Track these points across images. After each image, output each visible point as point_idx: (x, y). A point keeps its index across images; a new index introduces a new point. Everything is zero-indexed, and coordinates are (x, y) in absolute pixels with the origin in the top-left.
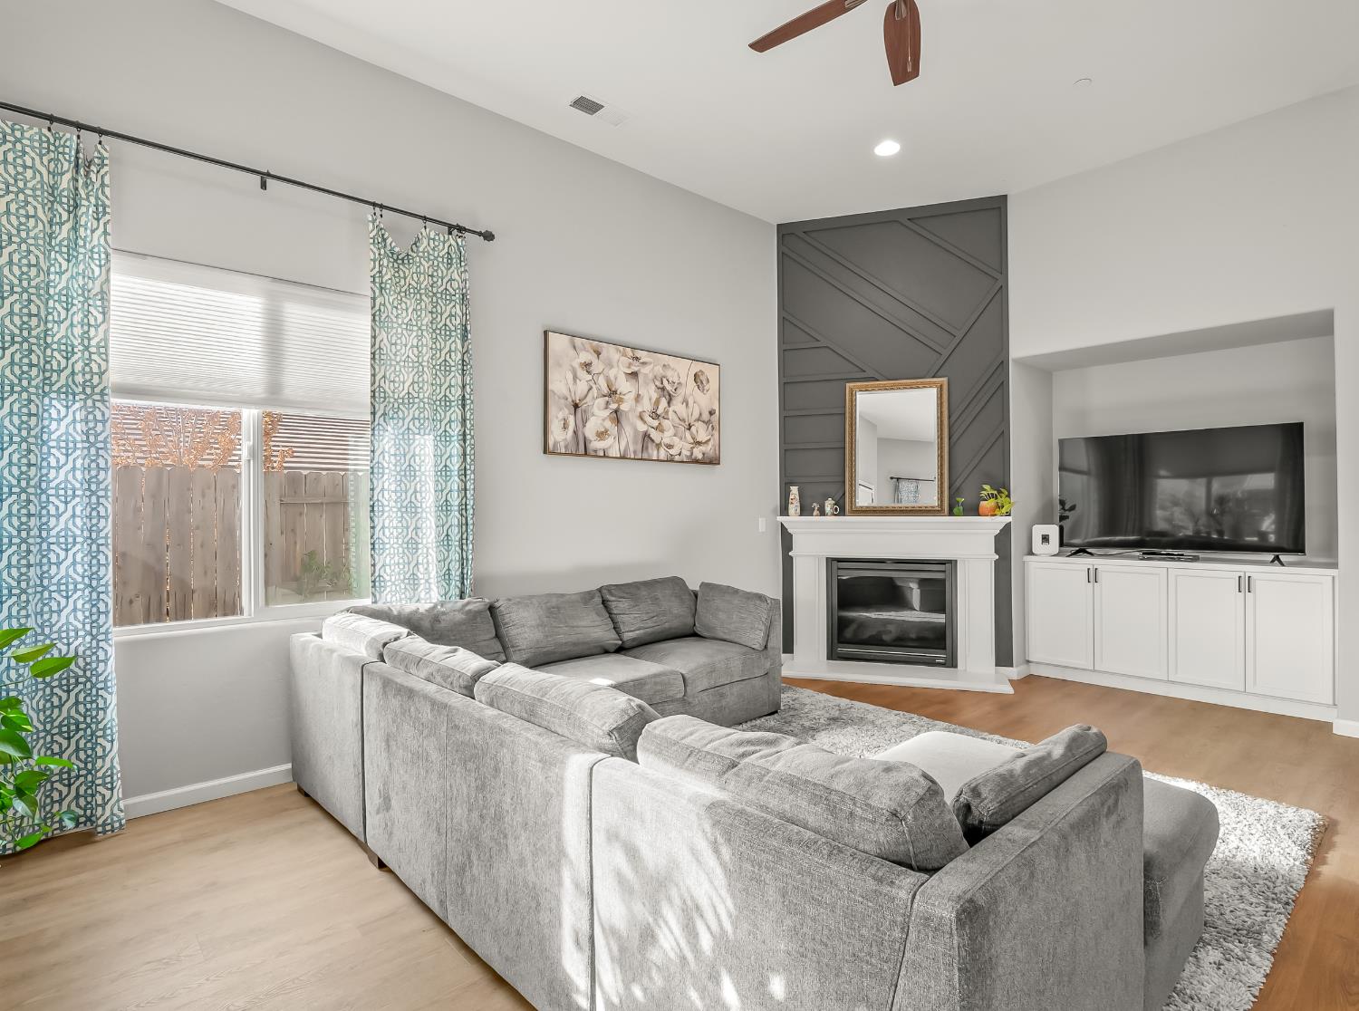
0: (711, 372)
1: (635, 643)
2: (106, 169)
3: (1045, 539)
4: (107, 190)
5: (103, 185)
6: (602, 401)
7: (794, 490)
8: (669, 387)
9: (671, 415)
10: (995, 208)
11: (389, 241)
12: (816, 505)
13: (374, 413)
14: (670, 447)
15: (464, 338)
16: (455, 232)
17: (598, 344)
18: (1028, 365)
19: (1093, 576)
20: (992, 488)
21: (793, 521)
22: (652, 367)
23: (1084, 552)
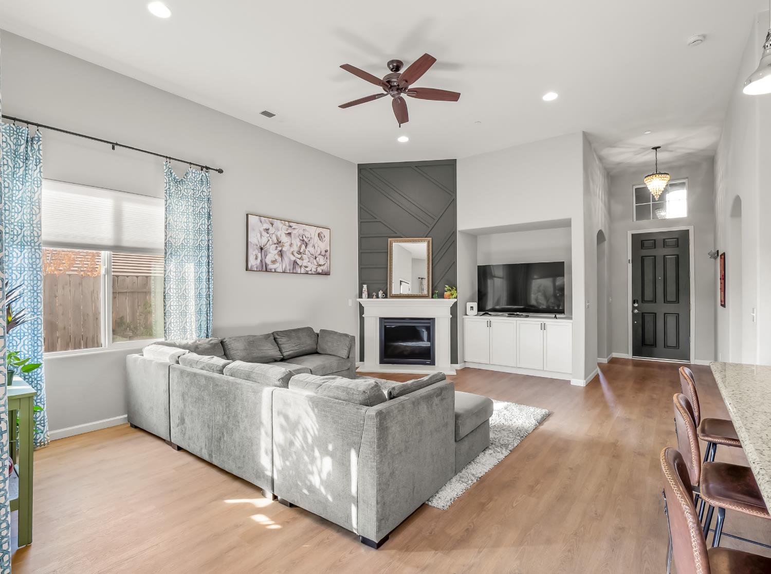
0: (326, 233)
1: (289, 357)
2: (40, 142)
3: (472, 308)
4: (41, 152)
5: (39, 150)
6: (274, 246)
7: (365, 286)
8: (306, 240)
9: (307, 252)
10: (450, 166)
11: (173, 174)
12: (375, 294)
13: (166, 253)
14: (306, 267)
15: (209, 218)
16: (204, 169)
17: (272, 219)
18: (464, 233)
19: (489, 324)
20: (449, 287)
21: (365, 301)
22: (298, 230)
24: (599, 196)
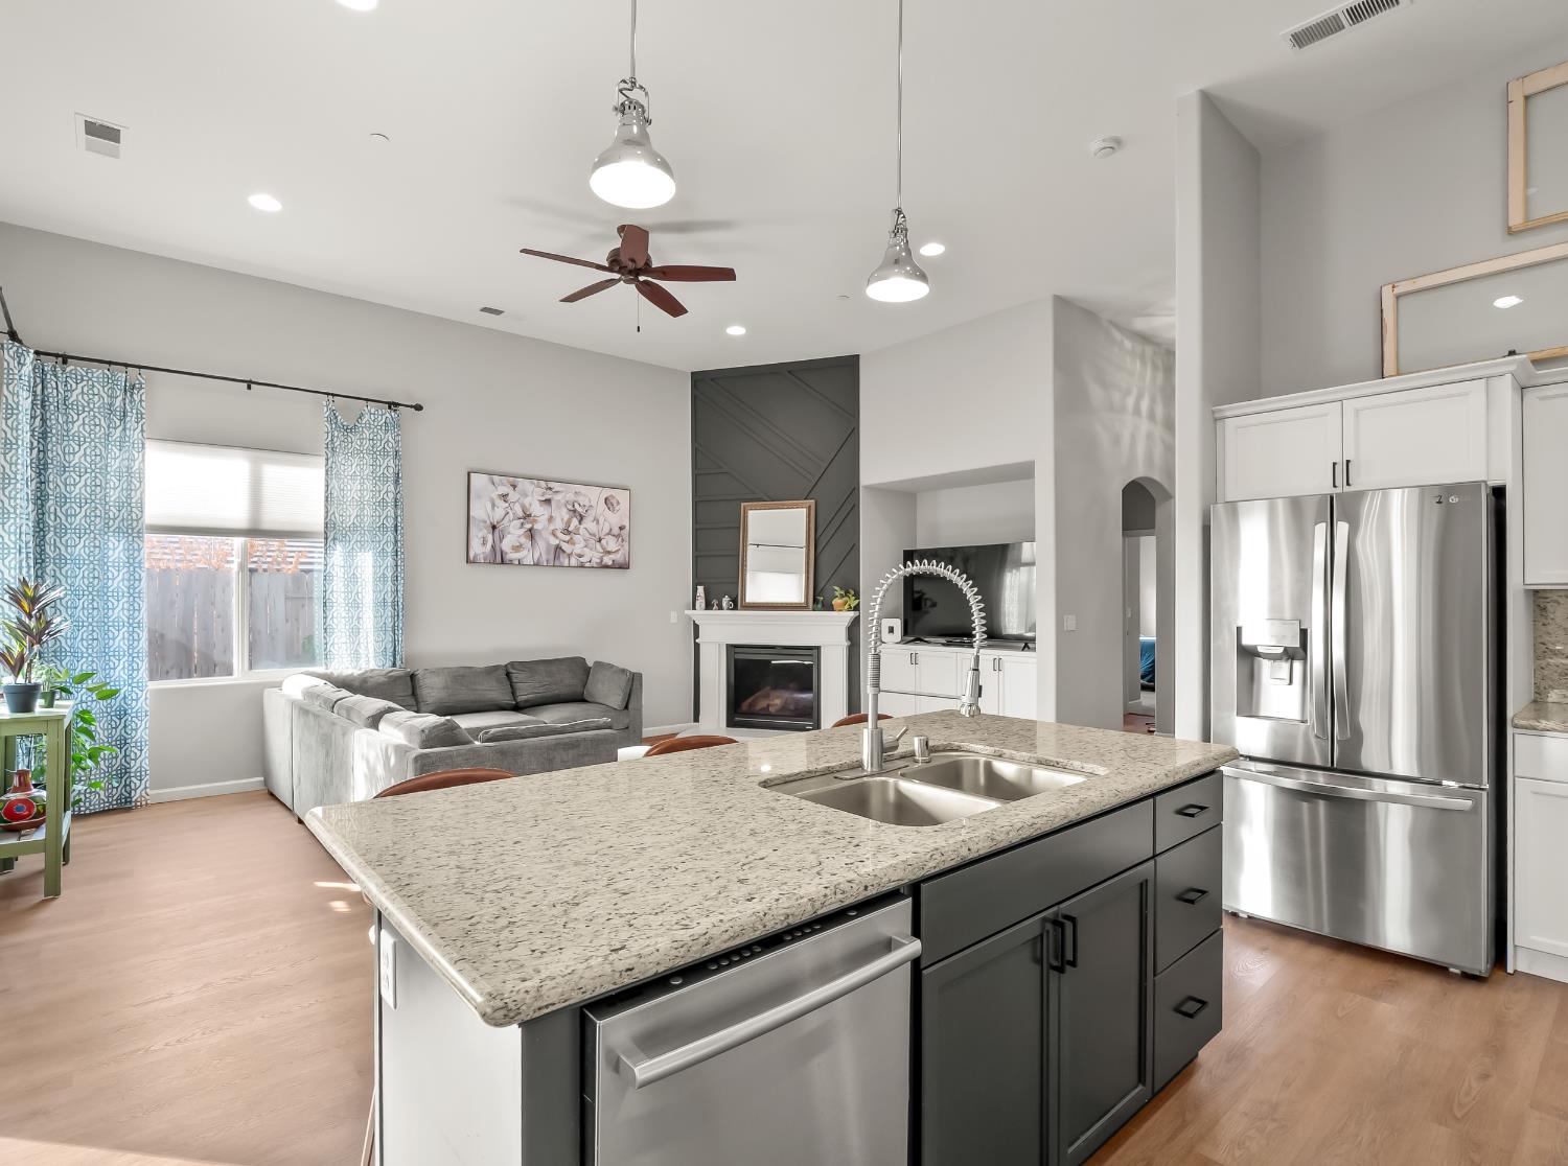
0: (622, 496)
2: (143, 391)
3: (891, 630)
4: (143, 404)
5: (141, 401)
6: (517, 523)
7: (701, 589)
8: (580, 510)
9: (582, 531)
10: (848, 366)
11: (339, 418)
12: (715, 602)
13: (326, 539)
14: (580, 556)
15: (397, 482)
16: (393, 406)
17: (513, 479)
18: (883, 491)
19: (914, 659)
20: (841, 589)
21: (700, 614)
22: (564, 494)
23: (918, 640)
24: (1137, 411)
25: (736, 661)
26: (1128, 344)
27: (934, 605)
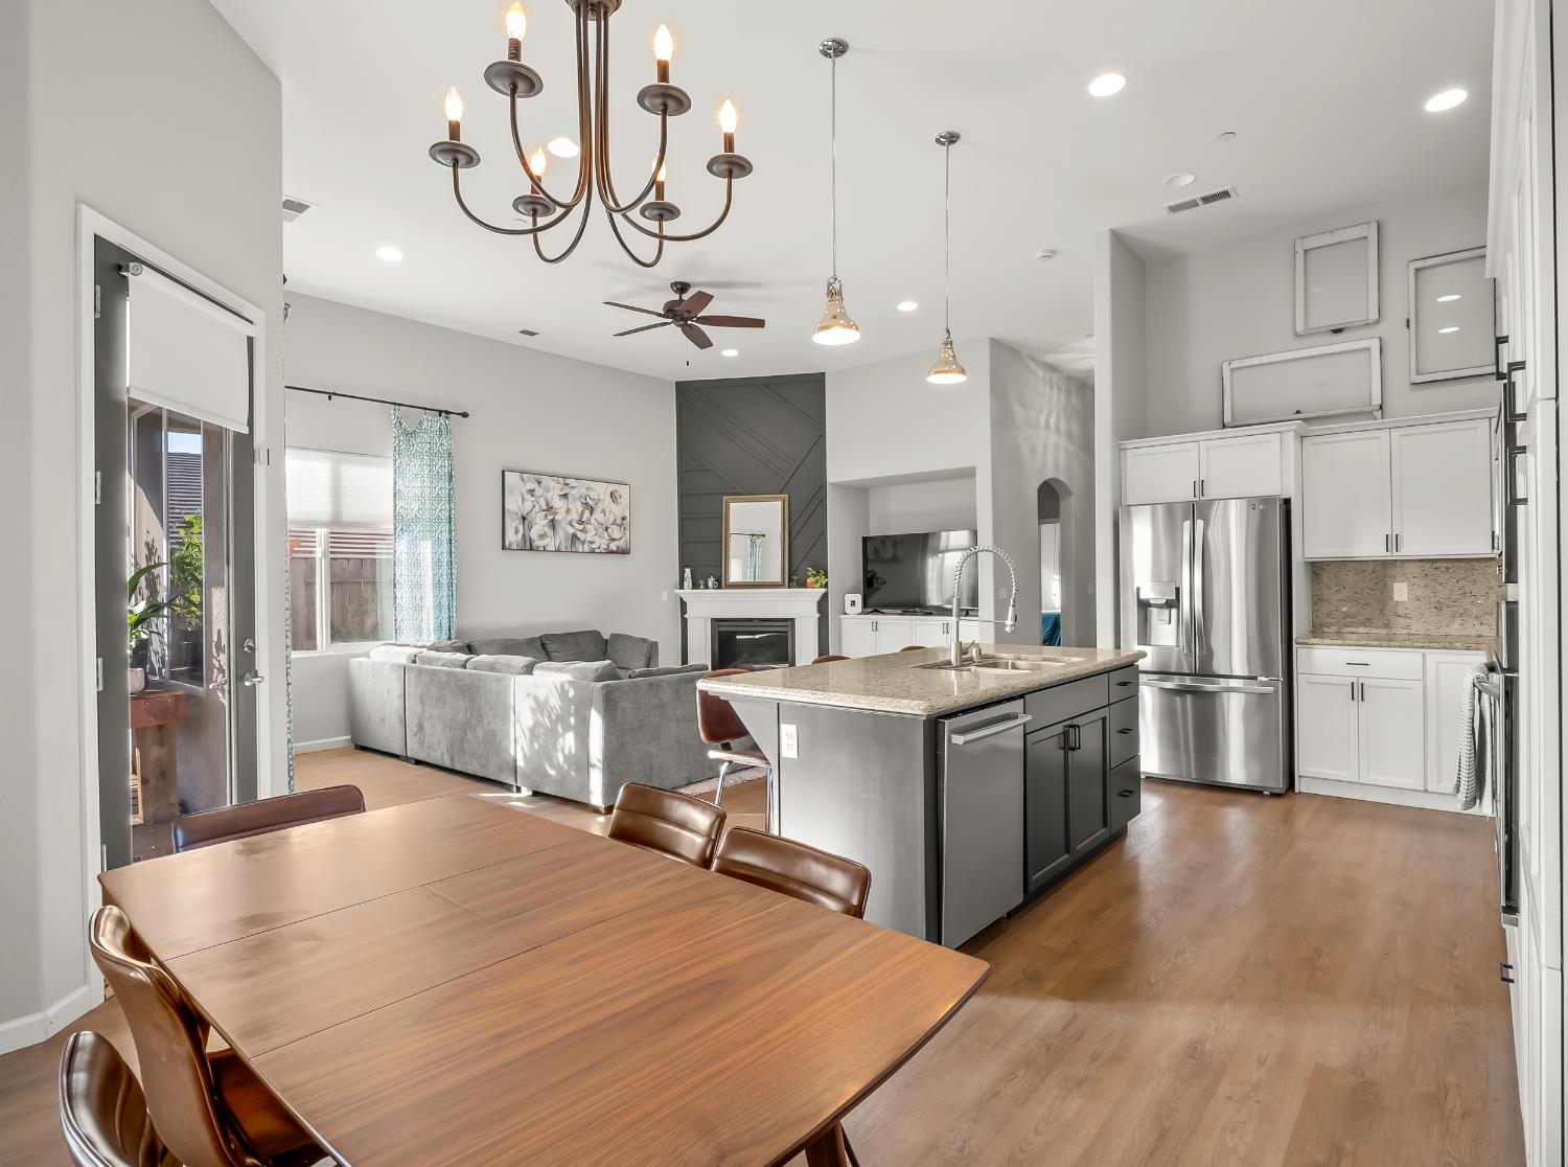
0: (623, 491)
3: (853, 603)
6: (542, 514)
7: (688, 571)
8: (591, 503)
9: (592, 521)
10: (816, 382)
11: (403, 424)
12: (702, 582)
13: (395, 529)
14: (592, 543)
15: (450, 480)
16: (443, 414)
17: (538, 476)
18: (840, 486)
19: (875, 627)
20: (815, 569)
21: (688, 593)
22: (578, 490)
23: (876, 611)
24: (1047, 426)
25: (720, 632)
26: (1040, 373)
27: (884, 583)
